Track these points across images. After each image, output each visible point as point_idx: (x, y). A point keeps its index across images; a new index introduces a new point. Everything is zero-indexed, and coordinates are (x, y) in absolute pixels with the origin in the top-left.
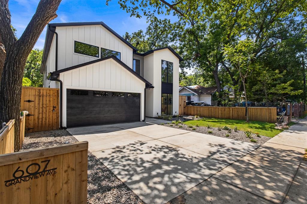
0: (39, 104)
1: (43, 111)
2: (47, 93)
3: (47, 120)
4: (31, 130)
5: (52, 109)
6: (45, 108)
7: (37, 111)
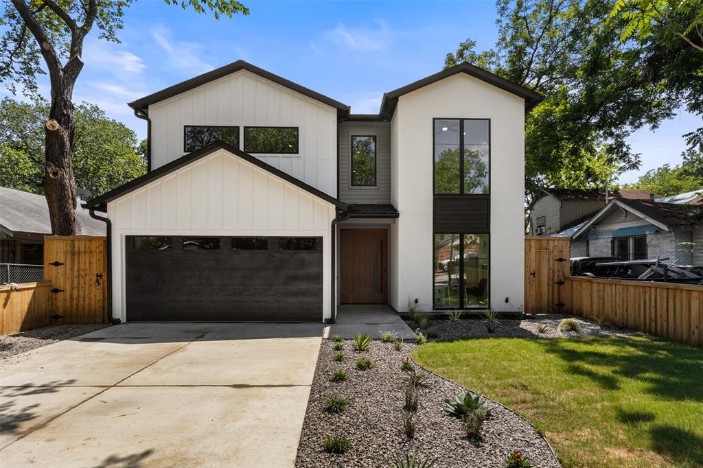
0: (72, 269)
1: (79, 284)
2: (85, 247)
3: (87, 303)
4: (60, 319)
5: (94, 278)
6: (82, 277)
7: (69, 282)
